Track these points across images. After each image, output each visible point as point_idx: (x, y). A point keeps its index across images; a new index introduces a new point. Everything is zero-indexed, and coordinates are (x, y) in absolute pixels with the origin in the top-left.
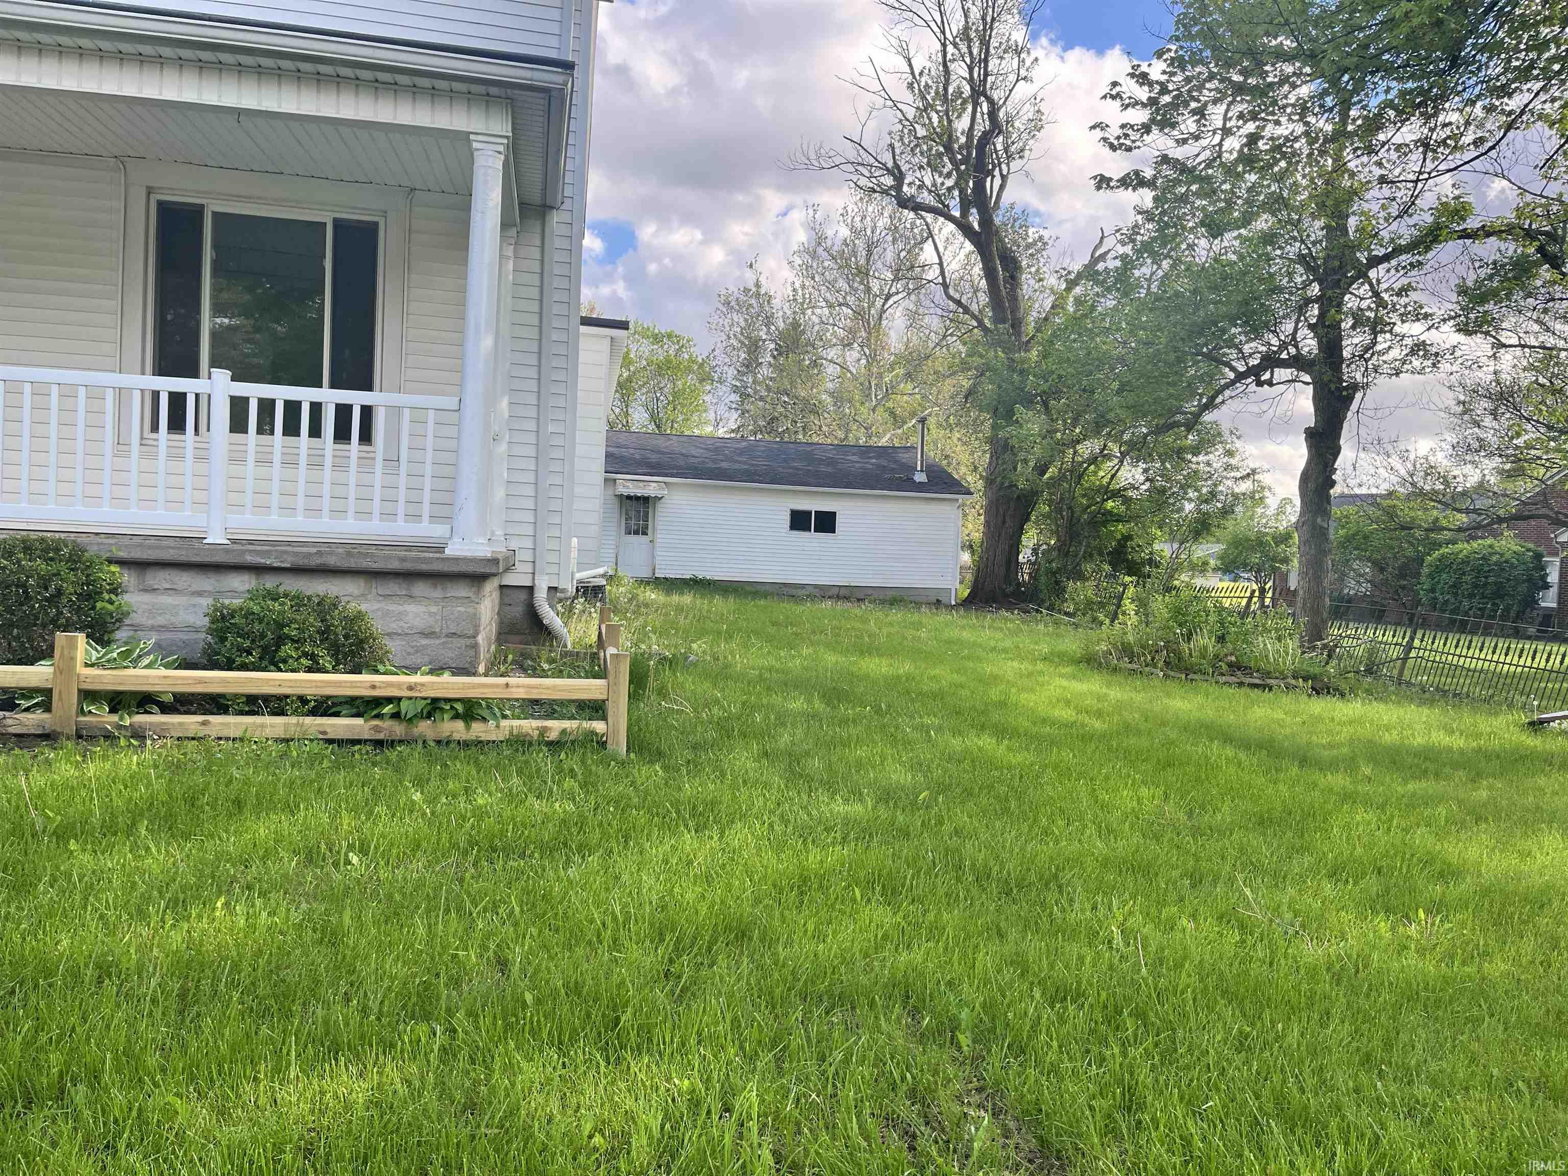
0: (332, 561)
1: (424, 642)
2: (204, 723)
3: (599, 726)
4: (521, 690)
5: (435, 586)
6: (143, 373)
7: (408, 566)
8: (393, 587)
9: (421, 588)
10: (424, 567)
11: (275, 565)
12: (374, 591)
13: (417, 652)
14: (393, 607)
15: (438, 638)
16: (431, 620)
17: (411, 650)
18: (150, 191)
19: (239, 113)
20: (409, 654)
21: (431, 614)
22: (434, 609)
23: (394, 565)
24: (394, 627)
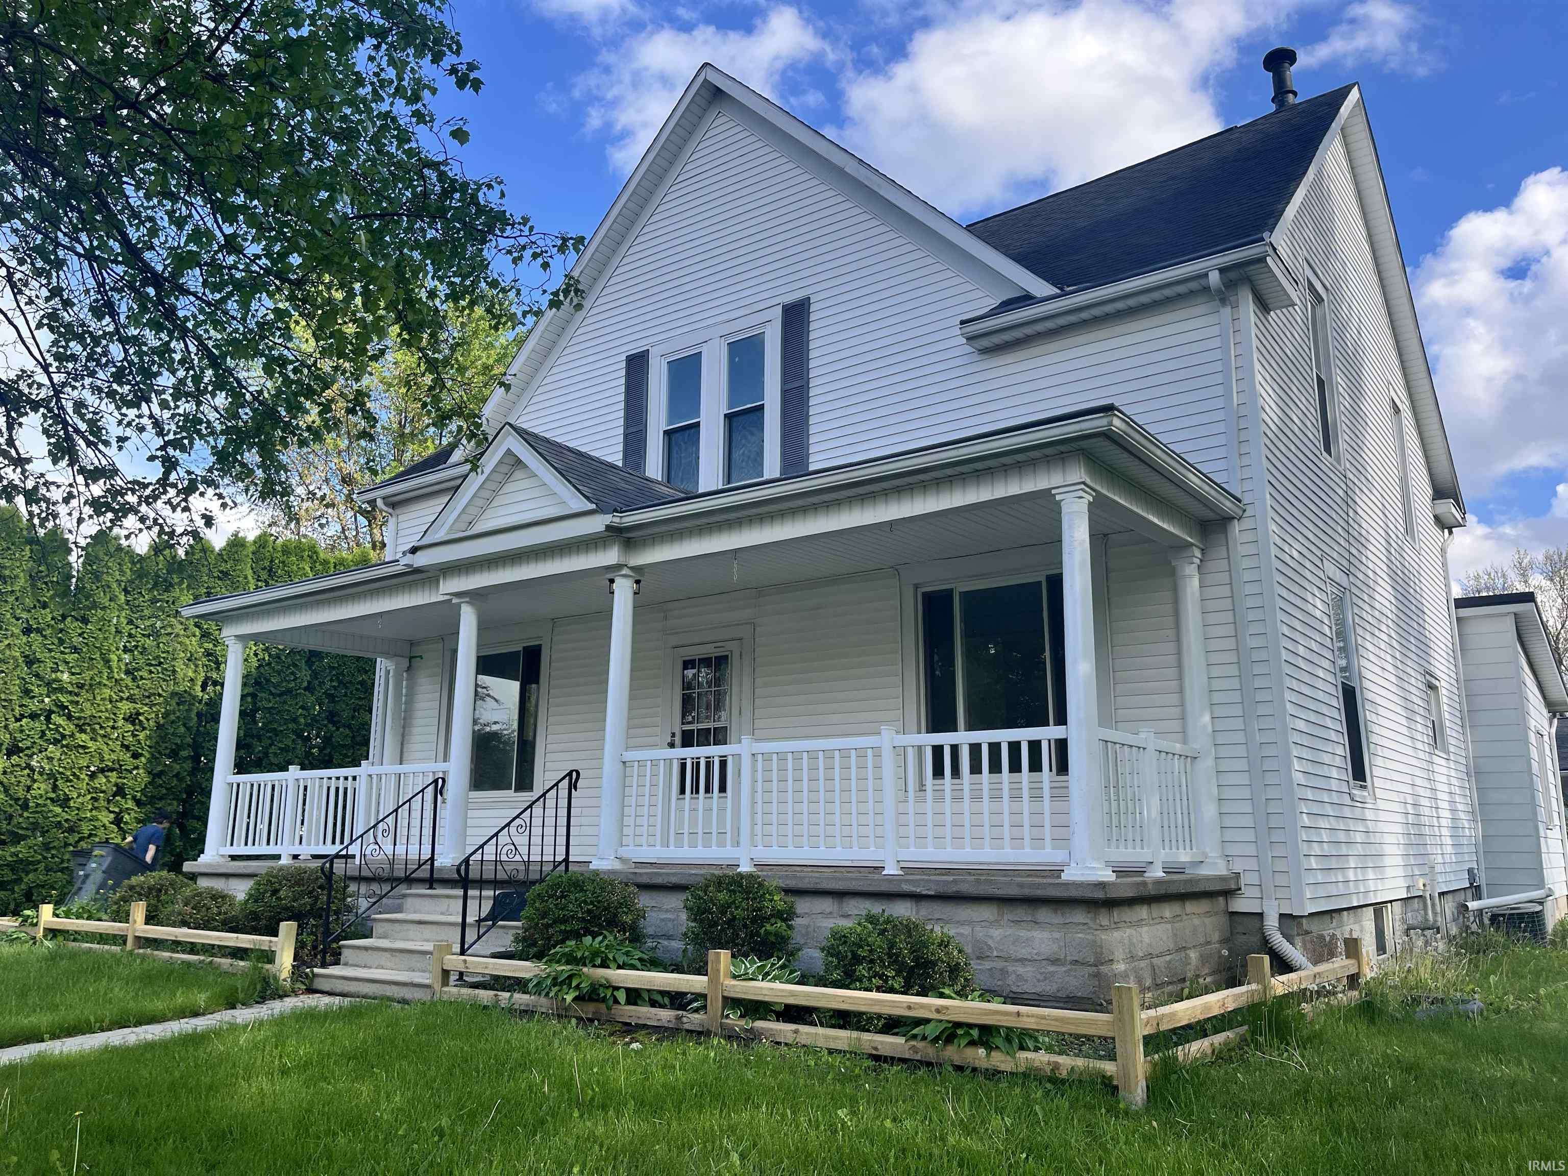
0: (965, 888)
1: (1051, 969)
2: (796, 1032)
3: (1109, 1067)
4: (1033, 1020)
5: (1055, 911)
6: (919, 732)
7: (1027, 892)
8: (1020, 913)
9: (1044, 914)
10: (1039, 893)
11: (924, 893)
12: (1006, 917)
13: (1045, 979)
14: (1023, 933)
15: (1063, 965)
16: (1055, 948)
17: (1042, 978)
18: (916, 587)
19: (891, 524)
20: (1039, 981)
21: (1055, 940)
22: (1057, 935)
23: (1013, 891)
24: (1024, 952)
